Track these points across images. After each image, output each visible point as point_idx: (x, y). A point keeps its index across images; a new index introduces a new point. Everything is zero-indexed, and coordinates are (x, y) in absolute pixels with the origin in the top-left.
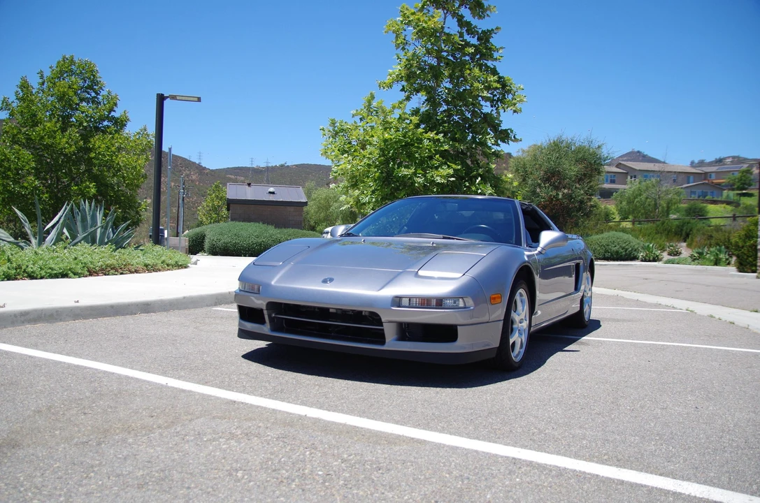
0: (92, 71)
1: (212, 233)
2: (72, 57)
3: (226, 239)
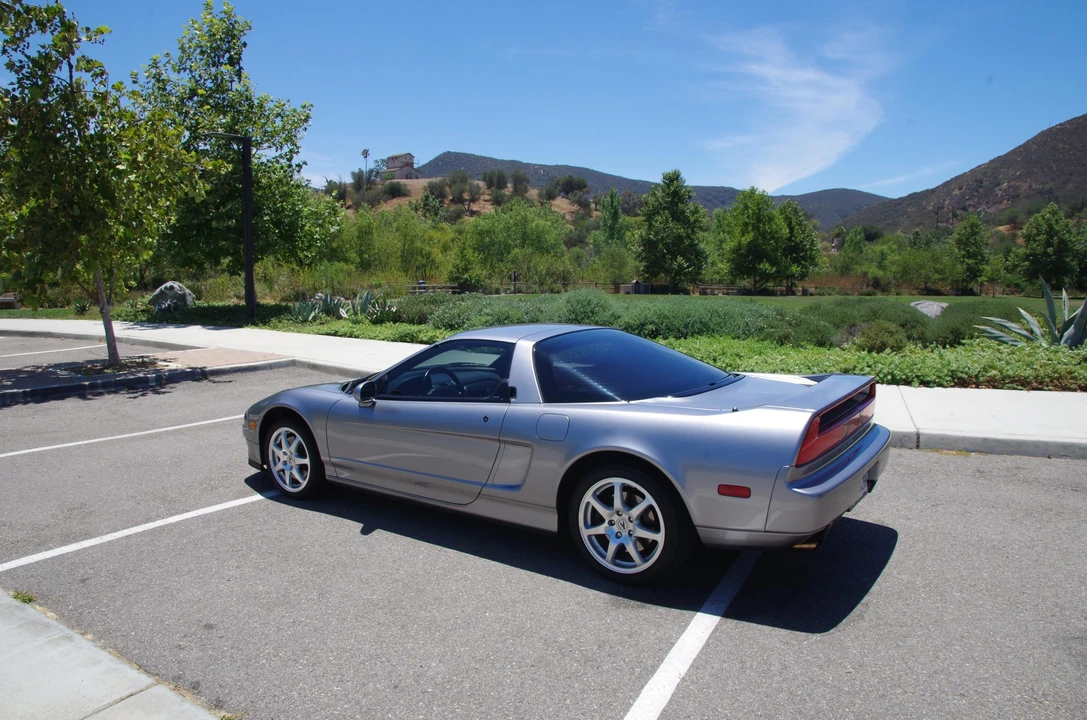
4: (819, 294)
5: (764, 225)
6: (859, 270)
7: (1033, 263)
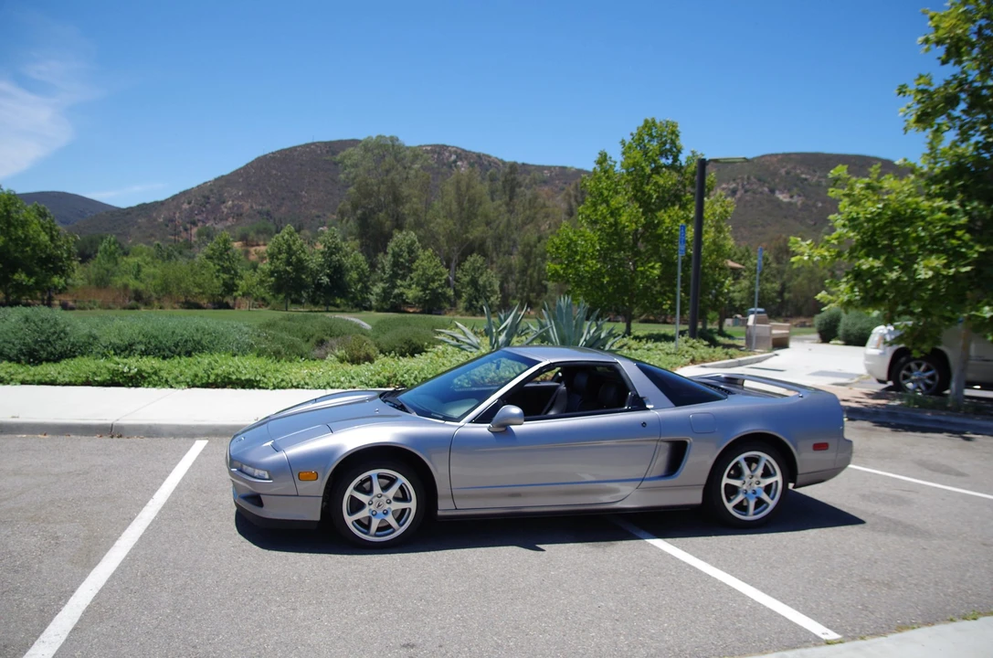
2: (653, 120)
3: (863, 324)
4: (80, 308)
5: (16, 228)
6: (119, 281)
7: (277, 278)
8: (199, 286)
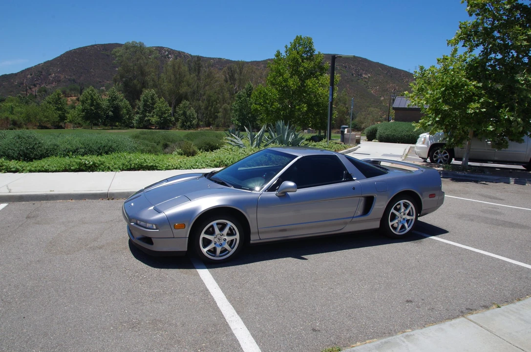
0: (310, 43)
1: (381, 128)
2: (301, 36)
3: (388, 132)
6: (3, 116)
7: (87, 113)
8: (47, 117)
